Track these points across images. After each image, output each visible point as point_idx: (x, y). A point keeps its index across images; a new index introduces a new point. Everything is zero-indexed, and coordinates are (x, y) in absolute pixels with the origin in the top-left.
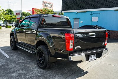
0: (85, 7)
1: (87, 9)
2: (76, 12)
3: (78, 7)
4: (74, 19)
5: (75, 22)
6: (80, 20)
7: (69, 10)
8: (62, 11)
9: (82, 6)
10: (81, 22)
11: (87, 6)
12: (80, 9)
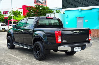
0: (90, 3)
1: (92, 5)
2: (80, 10)
3: (82, 4)
4: (77, 17)
5: (78, 21)
6: (84, 18)
7: (71, 7)
8: (62, 8)
9: (86, 2)
10: (86, 21)
11: (92, 3)
12: (84, 6)
